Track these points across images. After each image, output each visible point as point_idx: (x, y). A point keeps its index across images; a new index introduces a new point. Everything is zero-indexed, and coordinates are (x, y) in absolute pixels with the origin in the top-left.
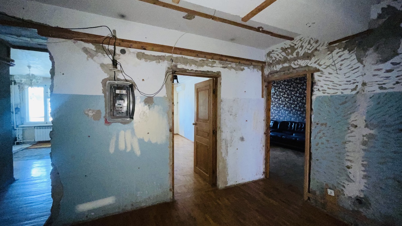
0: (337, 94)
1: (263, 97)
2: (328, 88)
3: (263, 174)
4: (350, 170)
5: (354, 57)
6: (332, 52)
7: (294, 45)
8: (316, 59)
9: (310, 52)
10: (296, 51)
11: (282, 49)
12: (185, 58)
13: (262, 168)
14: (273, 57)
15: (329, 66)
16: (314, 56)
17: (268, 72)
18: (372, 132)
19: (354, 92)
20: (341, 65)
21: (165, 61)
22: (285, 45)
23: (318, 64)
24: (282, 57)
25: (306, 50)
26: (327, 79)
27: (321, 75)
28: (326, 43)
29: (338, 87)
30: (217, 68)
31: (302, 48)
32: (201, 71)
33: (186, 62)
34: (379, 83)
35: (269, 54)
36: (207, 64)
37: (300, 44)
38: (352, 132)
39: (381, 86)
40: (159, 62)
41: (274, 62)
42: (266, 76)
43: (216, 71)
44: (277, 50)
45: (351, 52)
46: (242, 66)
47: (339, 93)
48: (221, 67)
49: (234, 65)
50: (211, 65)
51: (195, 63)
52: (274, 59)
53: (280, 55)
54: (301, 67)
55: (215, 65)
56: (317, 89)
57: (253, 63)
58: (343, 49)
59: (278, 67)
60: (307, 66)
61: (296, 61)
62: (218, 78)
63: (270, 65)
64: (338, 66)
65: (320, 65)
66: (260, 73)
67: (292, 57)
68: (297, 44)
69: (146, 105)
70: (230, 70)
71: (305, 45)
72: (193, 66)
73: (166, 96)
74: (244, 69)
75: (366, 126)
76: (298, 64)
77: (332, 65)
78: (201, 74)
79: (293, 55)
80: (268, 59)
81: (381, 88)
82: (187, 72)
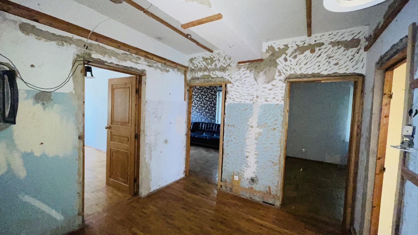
0: (242, 102)
1: (185, 100)
2: (237, 97)
3: (183, 173)
4: (248, 159)
5: (252, 76)
6: (240, 69)
7: (213, 57)
8: (229, 73)
9: (225, 66)
10: (215, 63)
11: (203, 58)
12: (102, 47)
13: (183, 168)
14: (195, 64)
15: (237, 80)
16: (228, 70)
17: (190, 77)
18: (261, 130)
19: (252, 102)
20: (245, 81)
21: (72, 45)
22: (206, 55)
23: (230, 77)
24: (203, 66)
25: (222, 64)
26: (235, 90)
27: (232, 86)
28: (236, 61)
29: (243, 97)
30: (141, 65)
31: (219, 62)
32: (123, 66)
33: (104, 52)
34: (264, 97)
35: (191, 60)
36: (131, 59)
37: (217, 58)
38: (250, 131)
39: (266, 99)
40: (63, 45)
41: (196, 69)
42: (189, 81)
43: (140, 69)
44: (199, 58)
45: (251, 72)
46: (167, 67)
47: (243, 102)
48: (147, 65)
49: (159, 65)
50: (135, 61)
51: (116, 55)
52: (196, 65)
53: (201, 64)
54: (218, 77)
55: (139, 62)
56: (229, 97)
57: (178, 67)
58: (246, 69)
59: (200, 74)
60: (222, 77)
61: (214, 72)
62: (143, 77)
63: (192, 70)
64: (243, 81)
65: (232, 78)
66: (183, 76)
67: (211, 67)
68: (215, 57)
69: (38, 103)
70: (156, 70)
71: (222, 59)
72: (113, 58)
73: (74, 93)
74: (169, 71)
75: (258, 127)
76: (215, 75)
77: (240, 80)
78: (123, 69)
79: (212, 66)
80: (191, 65)
81: (266, 101)
82: (105, 65)
